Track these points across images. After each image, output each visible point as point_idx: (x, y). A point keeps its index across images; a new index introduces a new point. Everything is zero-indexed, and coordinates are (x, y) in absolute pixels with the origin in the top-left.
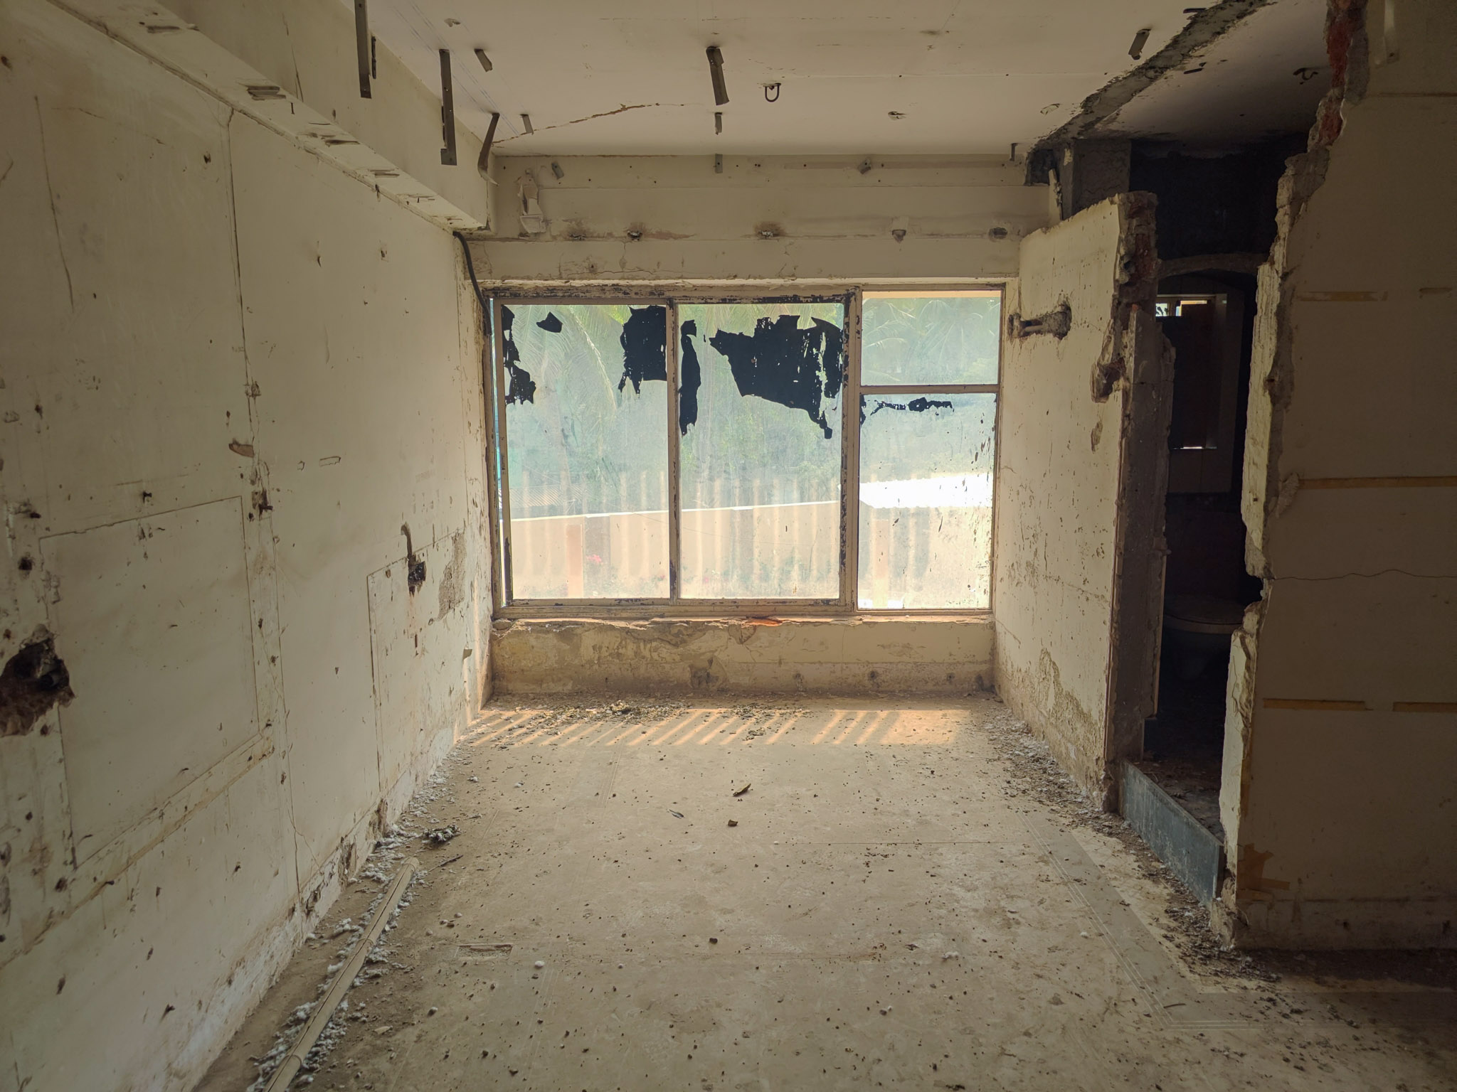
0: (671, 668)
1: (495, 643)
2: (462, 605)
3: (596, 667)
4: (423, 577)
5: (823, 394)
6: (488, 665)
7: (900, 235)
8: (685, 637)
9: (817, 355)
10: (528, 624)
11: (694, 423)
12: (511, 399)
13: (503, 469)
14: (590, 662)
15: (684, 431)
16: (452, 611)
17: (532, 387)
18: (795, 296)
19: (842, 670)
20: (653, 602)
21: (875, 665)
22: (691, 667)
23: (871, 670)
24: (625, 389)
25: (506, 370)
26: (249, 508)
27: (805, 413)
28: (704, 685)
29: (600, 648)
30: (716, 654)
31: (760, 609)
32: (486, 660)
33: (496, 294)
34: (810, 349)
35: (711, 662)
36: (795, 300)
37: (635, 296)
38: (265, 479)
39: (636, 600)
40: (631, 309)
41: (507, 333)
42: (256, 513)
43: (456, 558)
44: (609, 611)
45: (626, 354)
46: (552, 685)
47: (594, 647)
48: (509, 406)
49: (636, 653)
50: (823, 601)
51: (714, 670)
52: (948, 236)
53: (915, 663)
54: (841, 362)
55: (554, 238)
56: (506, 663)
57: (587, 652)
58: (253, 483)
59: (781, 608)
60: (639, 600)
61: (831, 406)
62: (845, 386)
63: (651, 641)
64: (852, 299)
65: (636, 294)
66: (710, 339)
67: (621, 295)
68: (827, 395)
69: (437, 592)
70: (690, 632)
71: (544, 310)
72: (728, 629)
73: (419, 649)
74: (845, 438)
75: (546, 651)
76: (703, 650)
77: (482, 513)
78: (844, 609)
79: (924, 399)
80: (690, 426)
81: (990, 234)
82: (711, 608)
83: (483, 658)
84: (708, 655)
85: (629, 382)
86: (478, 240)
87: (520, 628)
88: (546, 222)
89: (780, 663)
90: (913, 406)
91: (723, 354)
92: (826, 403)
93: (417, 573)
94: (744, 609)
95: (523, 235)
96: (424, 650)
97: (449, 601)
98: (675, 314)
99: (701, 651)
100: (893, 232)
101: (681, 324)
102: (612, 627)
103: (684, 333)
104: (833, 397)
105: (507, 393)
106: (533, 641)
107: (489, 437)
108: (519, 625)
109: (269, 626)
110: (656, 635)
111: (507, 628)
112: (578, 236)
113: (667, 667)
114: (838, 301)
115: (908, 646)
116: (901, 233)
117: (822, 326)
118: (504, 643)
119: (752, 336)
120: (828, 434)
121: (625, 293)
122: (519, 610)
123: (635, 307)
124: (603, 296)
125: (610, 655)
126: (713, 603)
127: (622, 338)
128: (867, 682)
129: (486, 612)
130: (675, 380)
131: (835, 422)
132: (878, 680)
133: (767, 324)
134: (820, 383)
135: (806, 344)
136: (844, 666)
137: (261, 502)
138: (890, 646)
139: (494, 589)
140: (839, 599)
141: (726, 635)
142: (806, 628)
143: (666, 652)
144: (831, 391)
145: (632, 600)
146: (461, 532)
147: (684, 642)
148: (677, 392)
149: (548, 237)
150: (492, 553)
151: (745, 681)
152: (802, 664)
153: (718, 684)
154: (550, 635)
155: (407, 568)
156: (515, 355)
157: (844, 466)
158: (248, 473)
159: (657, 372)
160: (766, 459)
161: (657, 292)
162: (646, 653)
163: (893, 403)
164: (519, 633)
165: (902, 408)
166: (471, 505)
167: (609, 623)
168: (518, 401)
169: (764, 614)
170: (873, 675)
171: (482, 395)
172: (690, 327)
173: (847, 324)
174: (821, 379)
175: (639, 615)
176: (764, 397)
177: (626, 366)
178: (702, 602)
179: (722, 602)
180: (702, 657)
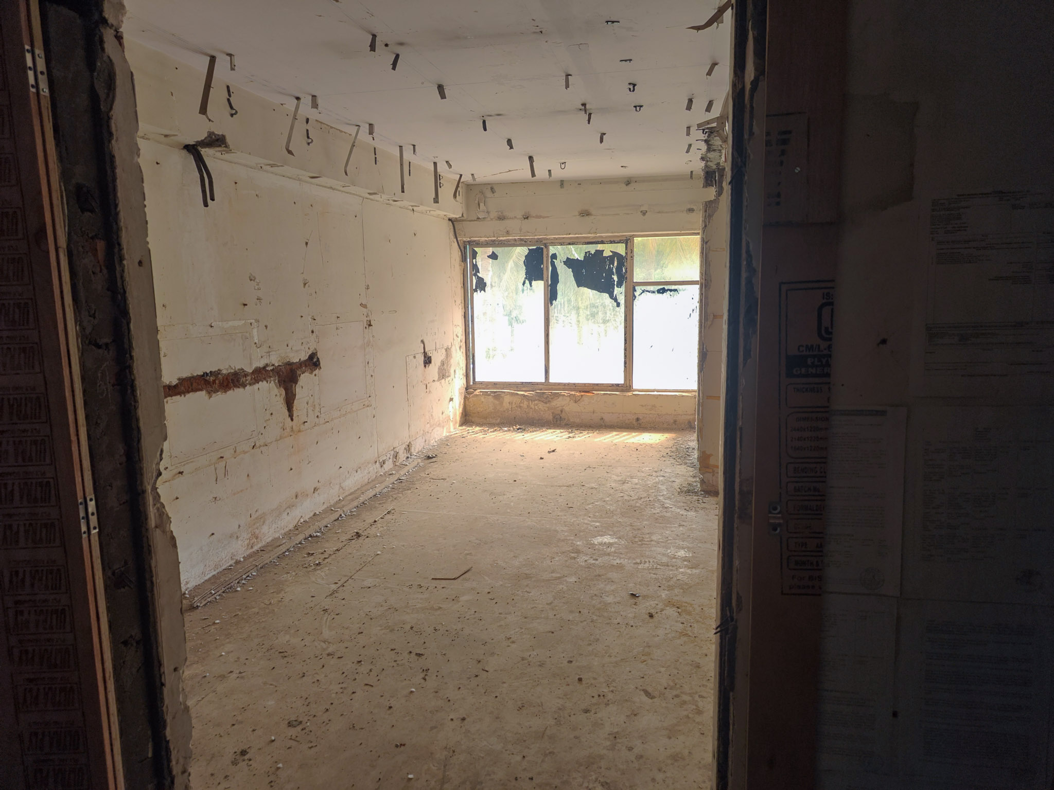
0: (544, 414)
1: (466, 399)
2: (449, 378)
3: (510, 412)
4: (430, 362)
5: (615, 286)
6: (463, 409)
7: (644, 213)
8: (550, 399)
9: (613, 268)
10: (481, 392)
11: (556, 300)
12: (476, 291)
13: (472, 322)
14: (508, 409)
15: (552, 304)
16: (444, 380)
17: (485, 284)
18: (602, 241)
19: (623, 416)
20: (537, 384)
21: (638, 415)
22: (553, 413)
23: (636, 417)
24: (526, 284)
25: (474, 277)
26: (365, 325)
27: (607, 295)
28: (559, 422)
29: (512, 403)
30: (564, 407)
31: (586, 388)
32: (462, 406)
33: (469, 243)
34: (609, 265)
35: (562, 411)
36: (602, 242)
37: (529, 243)
38: (370, 316)
39: (530, 383)
40: (529, 249)
41: (474, 261)
42: (367, 327)
43: (447, 358)
44: (517, 387)
45: (526, 269)
46: (491, 419)
47: (509, 403)
48: (475, 293)
49: (528, 406)
50: (616, 384)
51: (563, 415)
52: (667, 212)
53: (658, 414)
54: (624, 271)
55: (492, 219)
56: (471, 409)
57: (506, 404)
58: (367, 317)
59: (596, 387)
60: (531, 383)
61: (619, 292)
62: (626, 282)
63: (534, 401)
64: (629, 241)
65: (530, 242)
66: (564, 262)
67: (523, 243)
68: (618, 287)
69: (437, 370)
70: (552, 397)
71: (490, 250)
72: (569, 396)
73: (428, 390)
74: (626, 307)
75: (488, 404)
76: (558, 406)
77: (461, 341)
78: (626, 388)
79: (664, 288)
80: (554, 302)
81: (686, 211)
82: (564, 387)
83: (460, 405)
84: (560, 408)
85: (527, 282)
86: (460, 221)
87: (477, 393)
88: (488, 212)
89: (594, 412)
90: (659, 291)
91: (569, 268)
92: (617, 291)
93: (428, 361)
94: (579, 387)
95: (478, 218)
96: (430, 392)
97: (443, 374)
98: (548, 251)
99: (557, 406)
100: (641, 212)
101: (550, 255)
102: (517, 394)
103: (552, 259)
104: (620, 287)
105: (474, 288)
106: (482, 399)
107: (466, 307)
108: (477, 392)
109: (371, 365)
110: (537, 398)
111: (472, 394)
112: (501, 218)
113: (542, 413)
114: (622, 243)
115: (654, 406)
116: (645, 212)
117: (615, 254)
118: (471, 400)
119: (582, 260)
120: (618, 305)
121: (525, 242)
122: (478, 386)
123: (531, 248)
124: (516, 243)
125: (516, 406)
126: (565, 384)
127: (524, 262)
128: (634, 422)
129: (462, 385)
130: (547, 281)
131: (621, 299)
132: (640, 422)
133: (589, 254)
134: (614, 281)
135: (608, 263)
136: (624, 415)
137: (369, 323)
138: (646, 405)
139: (467, 376)
140: (624, 384)
141: (568, 398)
142: (605, 396)
143: (541, 406)
144: (620, 285)
145: (528, 383)
146: (449, 347)
147: (549, 401)
148: (548, 286)
149: (489, 219)
150: (466, 360)
151: (578, 421)
152: (604, 413)
153: (565, 422)
154: (490, 397)
155: (423, 357)
156: (478, 271)
157: (626, 320)
158: (365, 314)
159: (540, 278)
160: (589, 317)
161: (539, 241)
162: (532, 406)
163: (649, 290)
164: (477, 395)
165: (653, 292)
166: (455, 337)
167: (516, 392)
168: (479, 291)
169: (588, 390)
170: (638, 419)
171: (463, 289)
172: (554, 256)
173: (626, 253)
174: (614, 279)
175: (531, 389)
176: (588, 288)
177: (526, 274)
178: (559, 384)
179: (569, 384)
180: (558, 409)
